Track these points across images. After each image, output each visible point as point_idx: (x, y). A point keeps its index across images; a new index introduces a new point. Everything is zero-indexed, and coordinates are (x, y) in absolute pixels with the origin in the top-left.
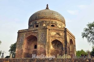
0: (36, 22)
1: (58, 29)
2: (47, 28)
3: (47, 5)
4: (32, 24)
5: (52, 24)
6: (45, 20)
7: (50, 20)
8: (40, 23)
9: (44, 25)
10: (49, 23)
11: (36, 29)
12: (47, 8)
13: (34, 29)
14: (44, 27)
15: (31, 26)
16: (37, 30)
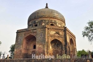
0: (35, 21)
1: (57, 28)
2: (46, 27)
3: (47, 4)
4: (31, 23)
5: (51, 23)
6: (44, 19)
7: (49, 19)
8: (39, 22)
9: (43, 24)
10: (48, 22)
11: (34, 29)
12: (47, 7)
13: (32, 29)
14: (43, 26)
15: (30, 25)
16: (36, 29)
